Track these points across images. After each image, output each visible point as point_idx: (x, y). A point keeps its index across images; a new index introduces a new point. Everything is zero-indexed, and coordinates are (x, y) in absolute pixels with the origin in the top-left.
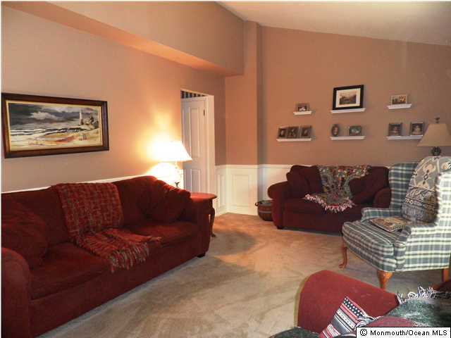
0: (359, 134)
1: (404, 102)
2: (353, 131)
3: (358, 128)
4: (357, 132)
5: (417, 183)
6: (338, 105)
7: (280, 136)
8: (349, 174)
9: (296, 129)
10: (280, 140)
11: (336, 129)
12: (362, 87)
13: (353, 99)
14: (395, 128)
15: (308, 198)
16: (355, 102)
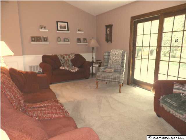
0: (68, 42)
1: (81, 31)
2: (66, 40)
3: (67, 39)
4: (67, 41)
5: (113, 57)
6: (59, 29)
7: (33, 41)
8: (69, 57)
9: (40, 38)
10: (33, 43)
11: (59, 39)
12: (67, 23)
13: (65, 27)
14: (79, 40)
15: (62, 68)
16: (65, 28)
